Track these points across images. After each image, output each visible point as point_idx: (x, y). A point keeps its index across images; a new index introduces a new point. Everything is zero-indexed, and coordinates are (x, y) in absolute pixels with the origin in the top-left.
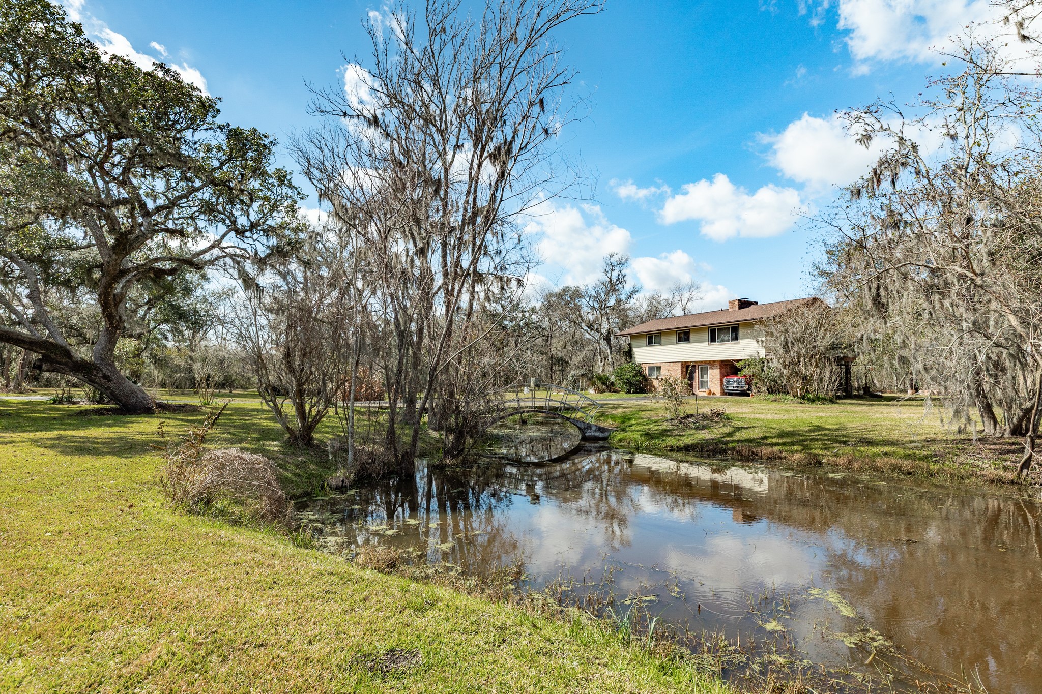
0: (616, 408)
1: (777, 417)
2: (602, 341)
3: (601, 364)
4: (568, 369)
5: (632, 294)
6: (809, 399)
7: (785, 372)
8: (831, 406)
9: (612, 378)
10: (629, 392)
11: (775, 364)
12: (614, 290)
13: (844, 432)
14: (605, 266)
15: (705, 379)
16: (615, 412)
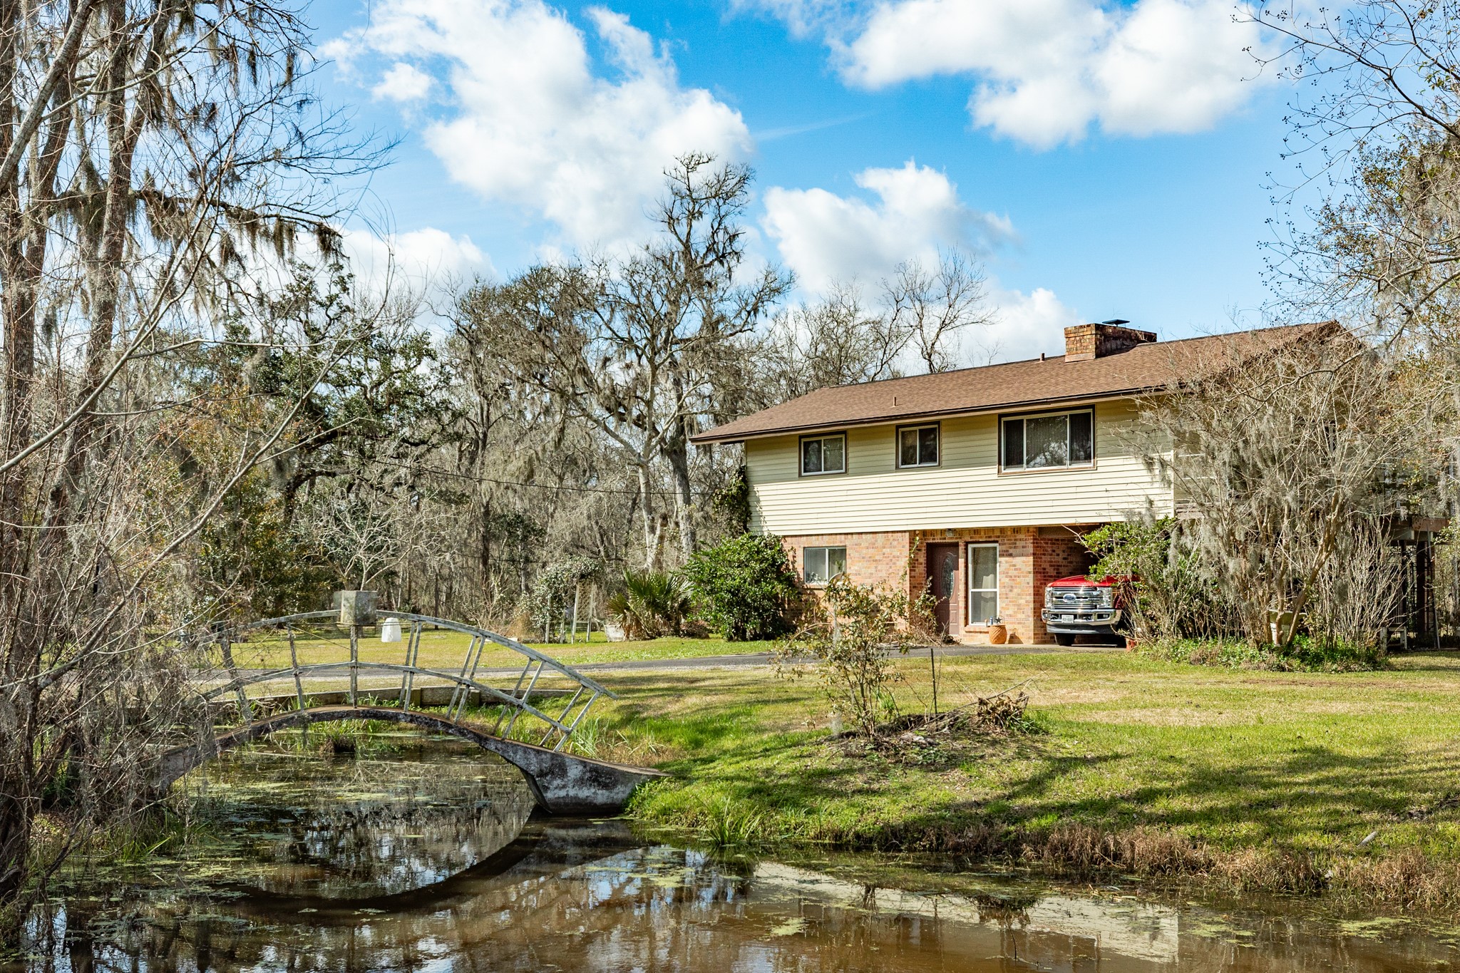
0: (678, 693)
1: (1197, 719)
2: (658, 461)
3: (650, 540)
4: (543, 554)
5: (760, 300)
6: (1303, 656)
7: (1232, 565)
8: (1369, 676)
9: (686, 589)
10: (739, 634)
11: (1205, 540)
12: (699, 284)
13: (1397, 771)
14: (668, 198)
15: (986, 590)
16: (673, 708)
